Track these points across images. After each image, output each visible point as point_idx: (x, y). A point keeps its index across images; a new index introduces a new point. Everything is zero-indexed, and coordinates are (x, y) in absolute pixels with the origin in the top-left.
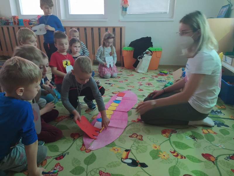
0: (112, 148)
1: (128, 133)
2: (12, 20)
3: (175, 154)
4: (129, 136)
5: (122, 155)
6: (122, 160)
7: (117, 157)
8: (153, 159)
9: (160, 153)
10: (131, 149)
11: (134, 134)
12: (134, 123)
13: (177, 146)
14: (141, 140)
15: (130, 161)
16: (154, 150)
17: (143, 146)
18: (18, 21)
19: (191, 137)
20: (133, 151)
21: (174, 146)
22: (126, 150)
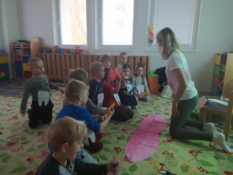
0: (148, 161)
1: (160, 151)
2: (55, 49)
3: (201, 170)
4: (162, 153)
5: (157, 167)
6: (159, 171)
7: (154, 168)
8: (183, 172)
9: (189, 168)
10: (165, 163)
11: (166, 152)
12: (164, 143)
13: (202, 164)
14: (172, 157)
15: (165, 172)
16: (184, 165)
17: (174, 161)
18: (59, 50)
19: (214, 158)
20: (166, 164)
21: (200, 164)
22: (161, 164)
